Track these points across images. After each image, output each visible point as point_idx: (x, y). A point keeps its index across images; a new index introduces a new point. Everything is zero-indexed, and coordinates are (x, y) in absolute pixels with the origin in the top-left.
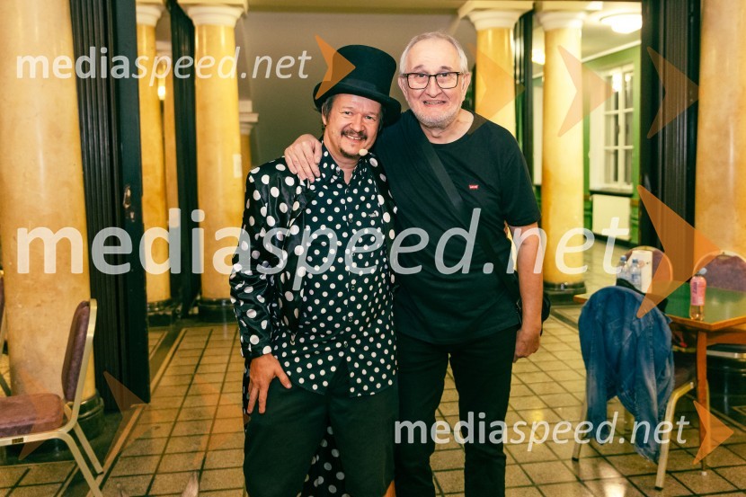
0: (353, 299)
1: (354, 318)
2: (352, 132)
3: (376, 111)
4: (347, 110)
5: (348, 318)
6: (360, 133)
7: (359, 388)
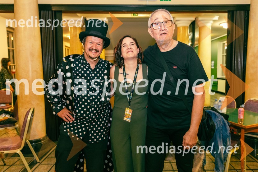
0: (93, 109)
1: (93, 116)
2: (93, 49)
3: (101, 42)
4: (91, 42)
5: (91, 115)
6: (96, 50)
7: (93, 140)
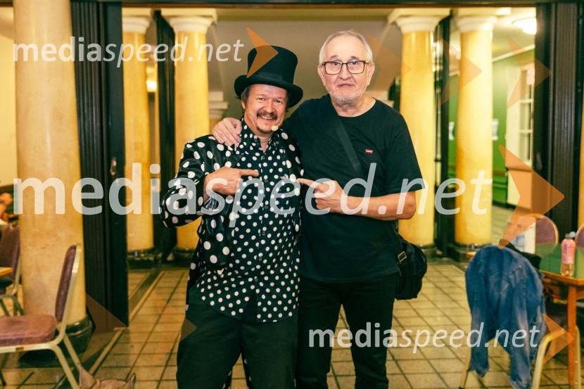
4: (261, 97)
7: (264, 315)
